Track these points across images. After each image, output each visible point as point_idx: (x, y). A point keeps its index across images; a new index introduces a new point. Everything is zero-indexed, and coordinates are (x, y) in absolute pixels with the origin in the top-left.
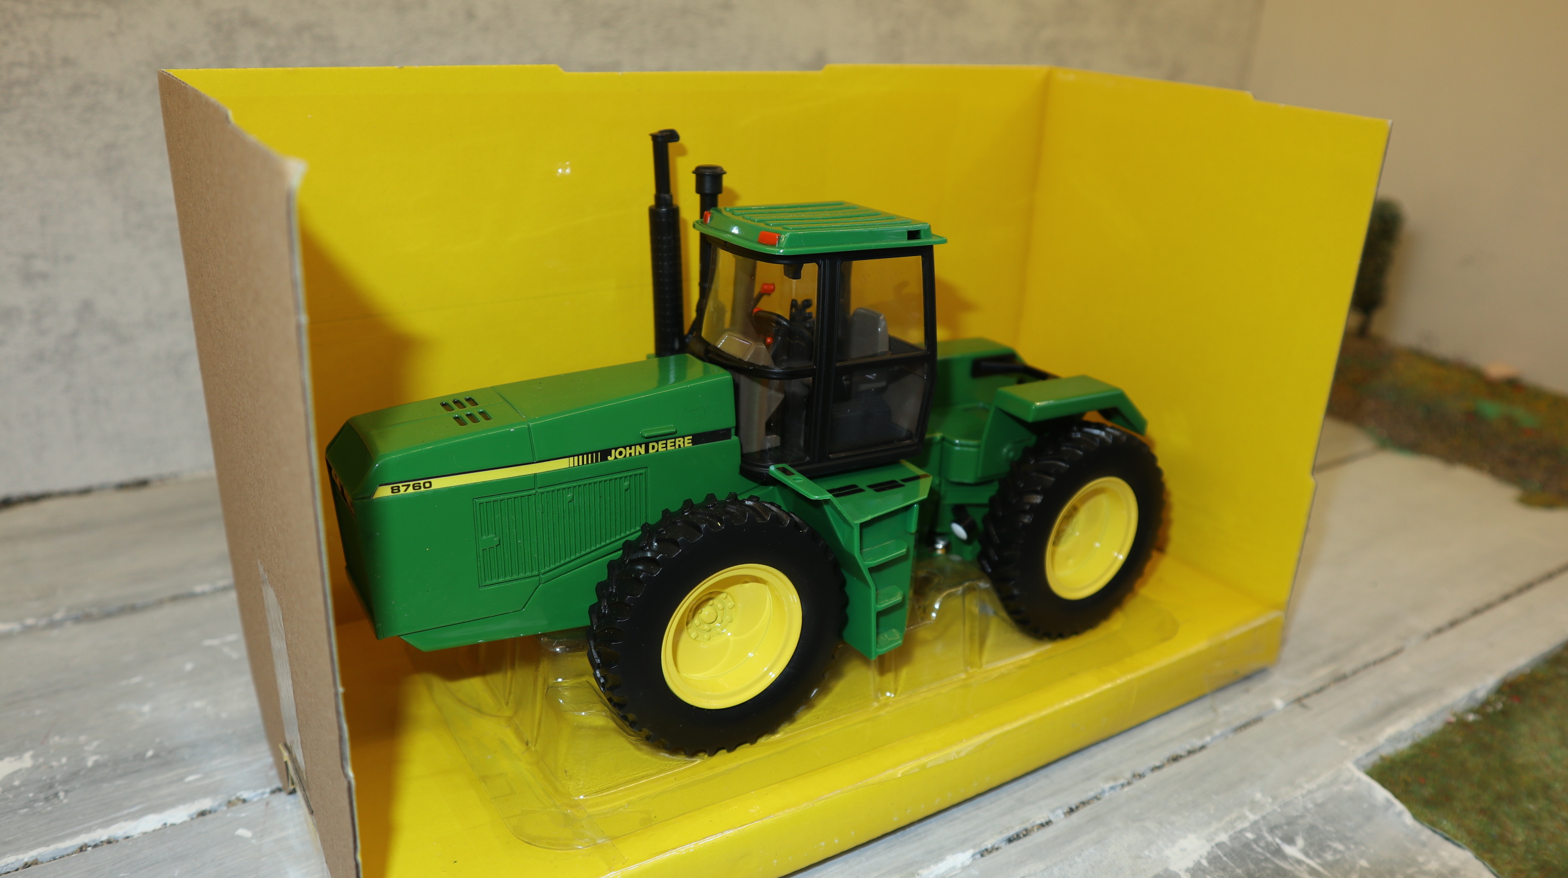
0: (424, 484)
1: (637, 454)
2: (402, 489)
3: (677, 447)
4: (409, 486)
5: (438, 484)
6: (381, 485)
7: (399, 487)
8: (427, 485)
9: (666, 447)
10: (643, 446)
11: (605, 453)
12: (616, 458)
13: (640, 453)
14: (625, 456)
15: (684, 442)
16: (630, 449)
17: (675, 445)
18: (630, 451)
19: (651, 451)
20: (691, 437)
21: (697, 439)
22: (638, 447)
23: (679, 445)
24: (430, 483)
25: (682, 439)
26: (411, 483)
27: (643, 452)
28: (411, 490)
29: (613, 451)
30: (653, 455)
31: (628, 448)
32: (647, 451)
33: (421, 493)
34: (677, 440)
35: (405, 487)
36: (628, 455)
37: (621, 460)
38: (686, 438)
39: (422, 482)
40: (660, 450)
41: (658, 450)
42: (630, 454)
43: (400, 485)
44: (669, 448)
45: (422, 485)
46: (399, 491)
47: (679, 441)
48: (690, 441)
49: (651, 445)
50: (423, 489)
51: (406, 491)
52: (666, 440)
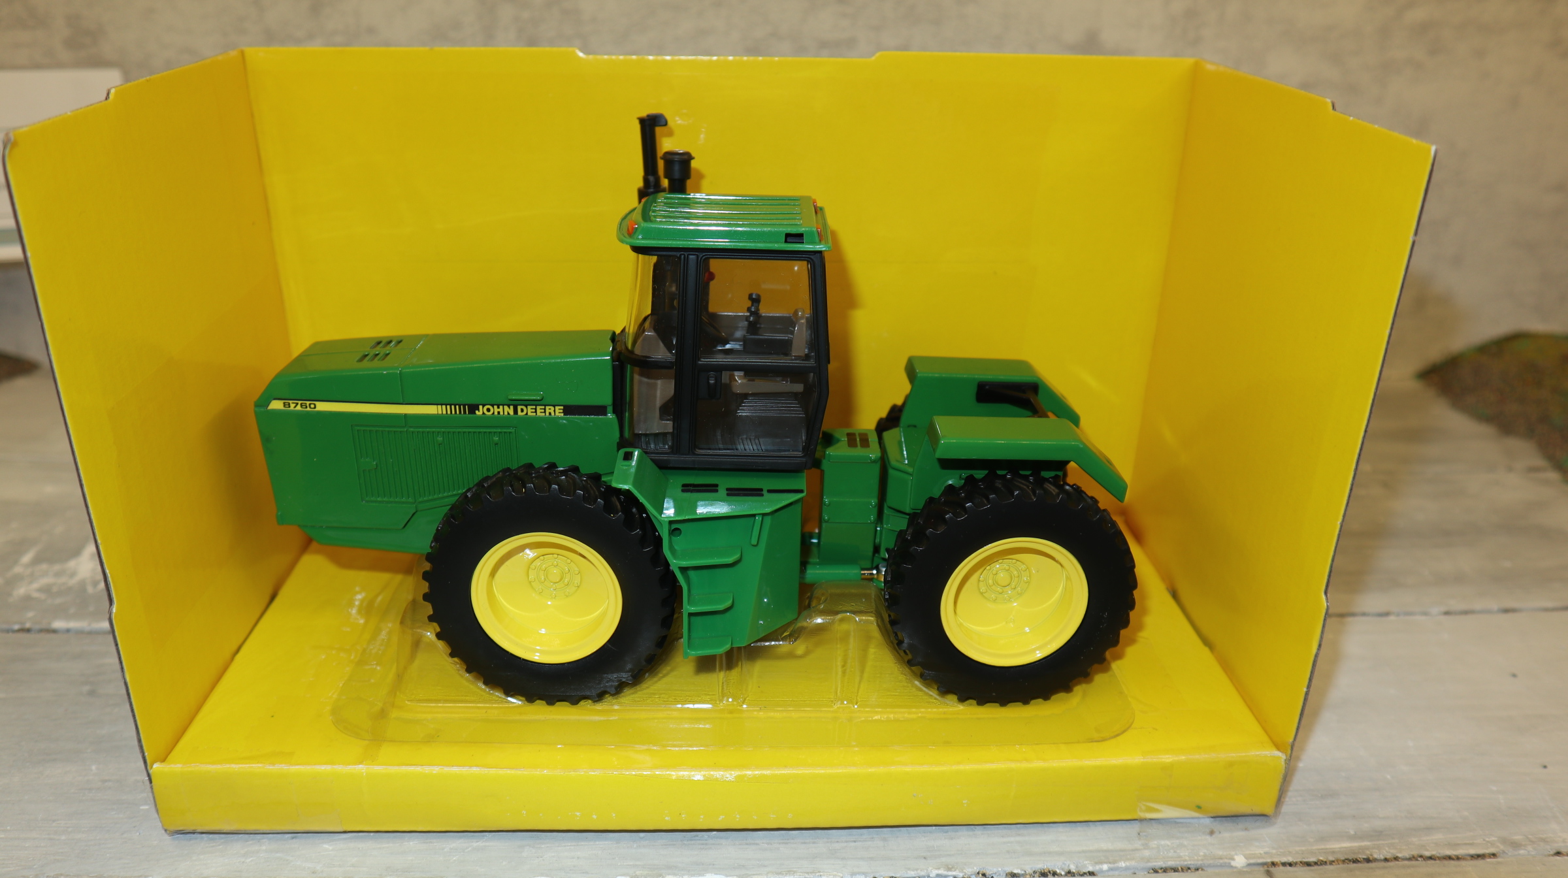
0: (310, 404)
1: (506, 413)
2: (292, 406)
3: (547, 414)
4: (297, 404)
5: (322, 407)
6: (275, 399)
7: (289, 404)
8: (312, 406)
9: (536, 412)
10: (512, 407)
11: (473, 408)
12: (484, 413)
13: (508, 414)
14: (493, 413)
15: (555, 411)
16: (498, 408)
17: (545, 412)
18: (499, 410)
19: (520, 413)
20: (562, 407)
21: (568, 410)
22: (506, 407)
23: (550, 414)
24: (315, 405)
25: (552, 408)
26: (300, 402)
27: (512, 412)
28: (299, 408)
29: (481, 407)
30: (521, 417)
31: (495, 407)
32: (516, 412)
33: (308, 412)
34: (547, 408)
35: (295, 405)
36: (496, 413)
37: (489, 417)
38: (557, 408)
39: (308, 403)
40: (529, 414)
41: (527, 414)
42: (499, 413)
43: (291, 402)
44: (538, 413)
45: (308, 405)
46: (289, 407)
47: (550, 409)
48: (562, 411)
49: (519, 408)
50: (308, 409)
51: (295, 407)
52: (536, 406)
